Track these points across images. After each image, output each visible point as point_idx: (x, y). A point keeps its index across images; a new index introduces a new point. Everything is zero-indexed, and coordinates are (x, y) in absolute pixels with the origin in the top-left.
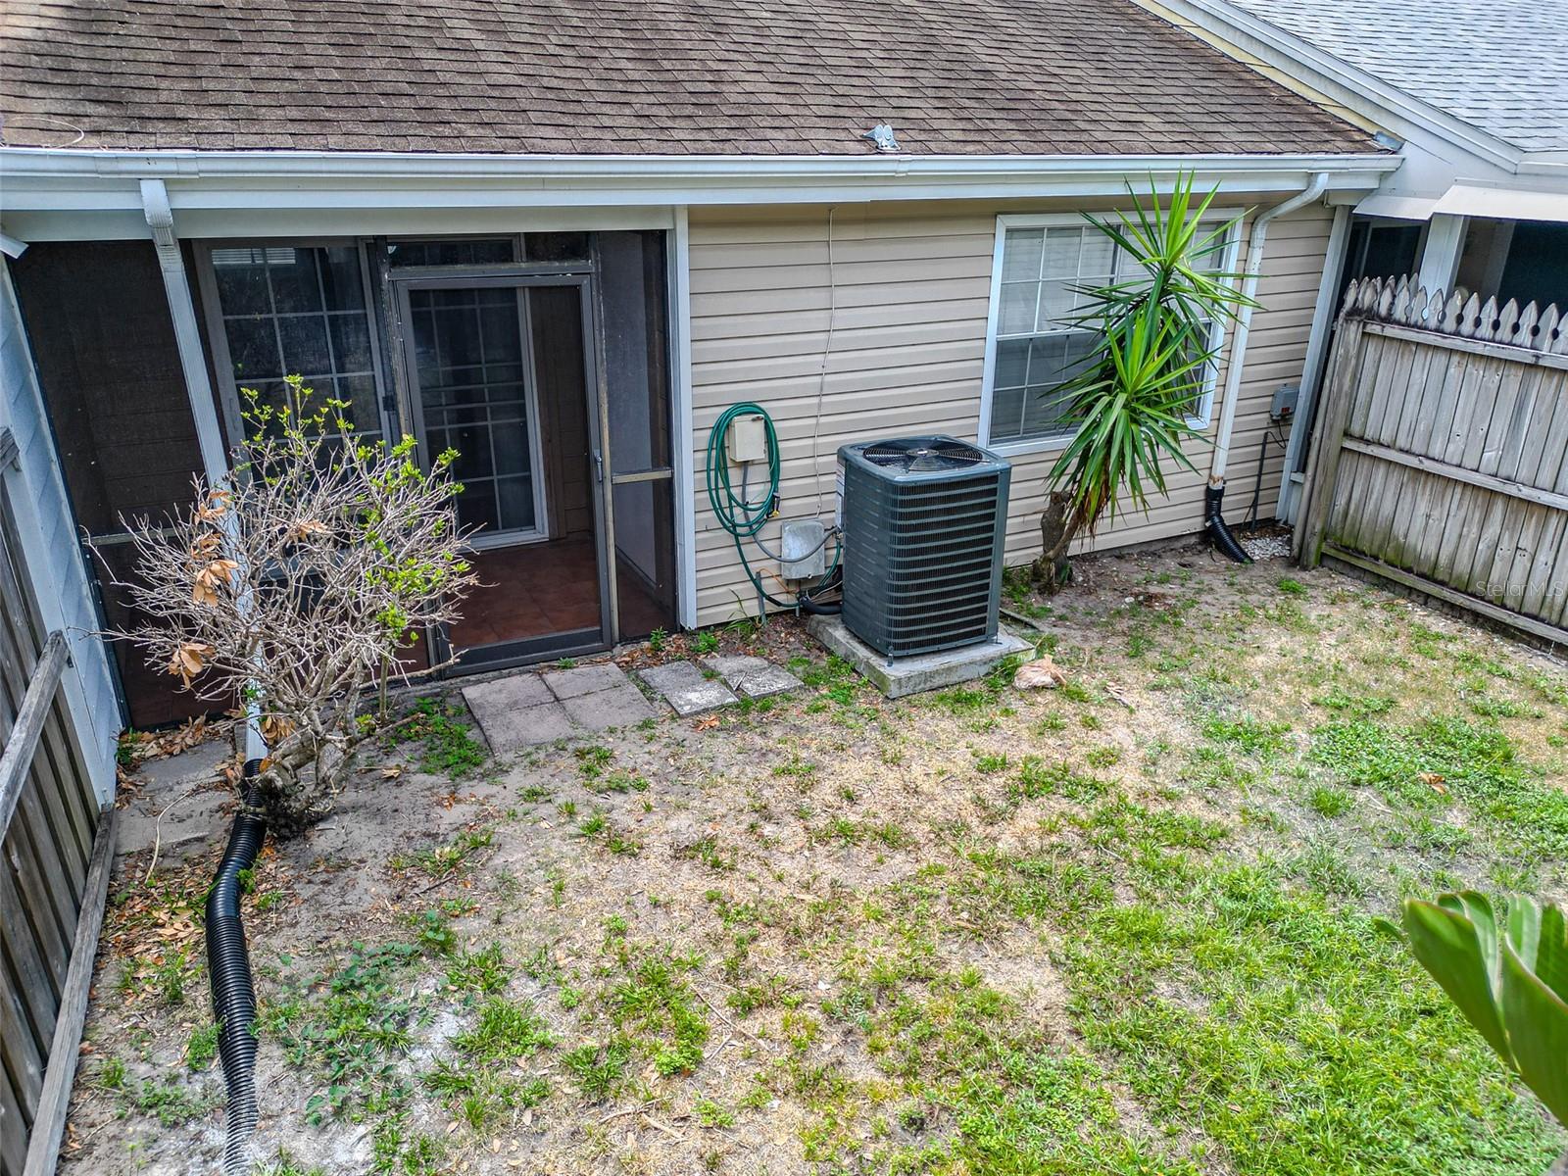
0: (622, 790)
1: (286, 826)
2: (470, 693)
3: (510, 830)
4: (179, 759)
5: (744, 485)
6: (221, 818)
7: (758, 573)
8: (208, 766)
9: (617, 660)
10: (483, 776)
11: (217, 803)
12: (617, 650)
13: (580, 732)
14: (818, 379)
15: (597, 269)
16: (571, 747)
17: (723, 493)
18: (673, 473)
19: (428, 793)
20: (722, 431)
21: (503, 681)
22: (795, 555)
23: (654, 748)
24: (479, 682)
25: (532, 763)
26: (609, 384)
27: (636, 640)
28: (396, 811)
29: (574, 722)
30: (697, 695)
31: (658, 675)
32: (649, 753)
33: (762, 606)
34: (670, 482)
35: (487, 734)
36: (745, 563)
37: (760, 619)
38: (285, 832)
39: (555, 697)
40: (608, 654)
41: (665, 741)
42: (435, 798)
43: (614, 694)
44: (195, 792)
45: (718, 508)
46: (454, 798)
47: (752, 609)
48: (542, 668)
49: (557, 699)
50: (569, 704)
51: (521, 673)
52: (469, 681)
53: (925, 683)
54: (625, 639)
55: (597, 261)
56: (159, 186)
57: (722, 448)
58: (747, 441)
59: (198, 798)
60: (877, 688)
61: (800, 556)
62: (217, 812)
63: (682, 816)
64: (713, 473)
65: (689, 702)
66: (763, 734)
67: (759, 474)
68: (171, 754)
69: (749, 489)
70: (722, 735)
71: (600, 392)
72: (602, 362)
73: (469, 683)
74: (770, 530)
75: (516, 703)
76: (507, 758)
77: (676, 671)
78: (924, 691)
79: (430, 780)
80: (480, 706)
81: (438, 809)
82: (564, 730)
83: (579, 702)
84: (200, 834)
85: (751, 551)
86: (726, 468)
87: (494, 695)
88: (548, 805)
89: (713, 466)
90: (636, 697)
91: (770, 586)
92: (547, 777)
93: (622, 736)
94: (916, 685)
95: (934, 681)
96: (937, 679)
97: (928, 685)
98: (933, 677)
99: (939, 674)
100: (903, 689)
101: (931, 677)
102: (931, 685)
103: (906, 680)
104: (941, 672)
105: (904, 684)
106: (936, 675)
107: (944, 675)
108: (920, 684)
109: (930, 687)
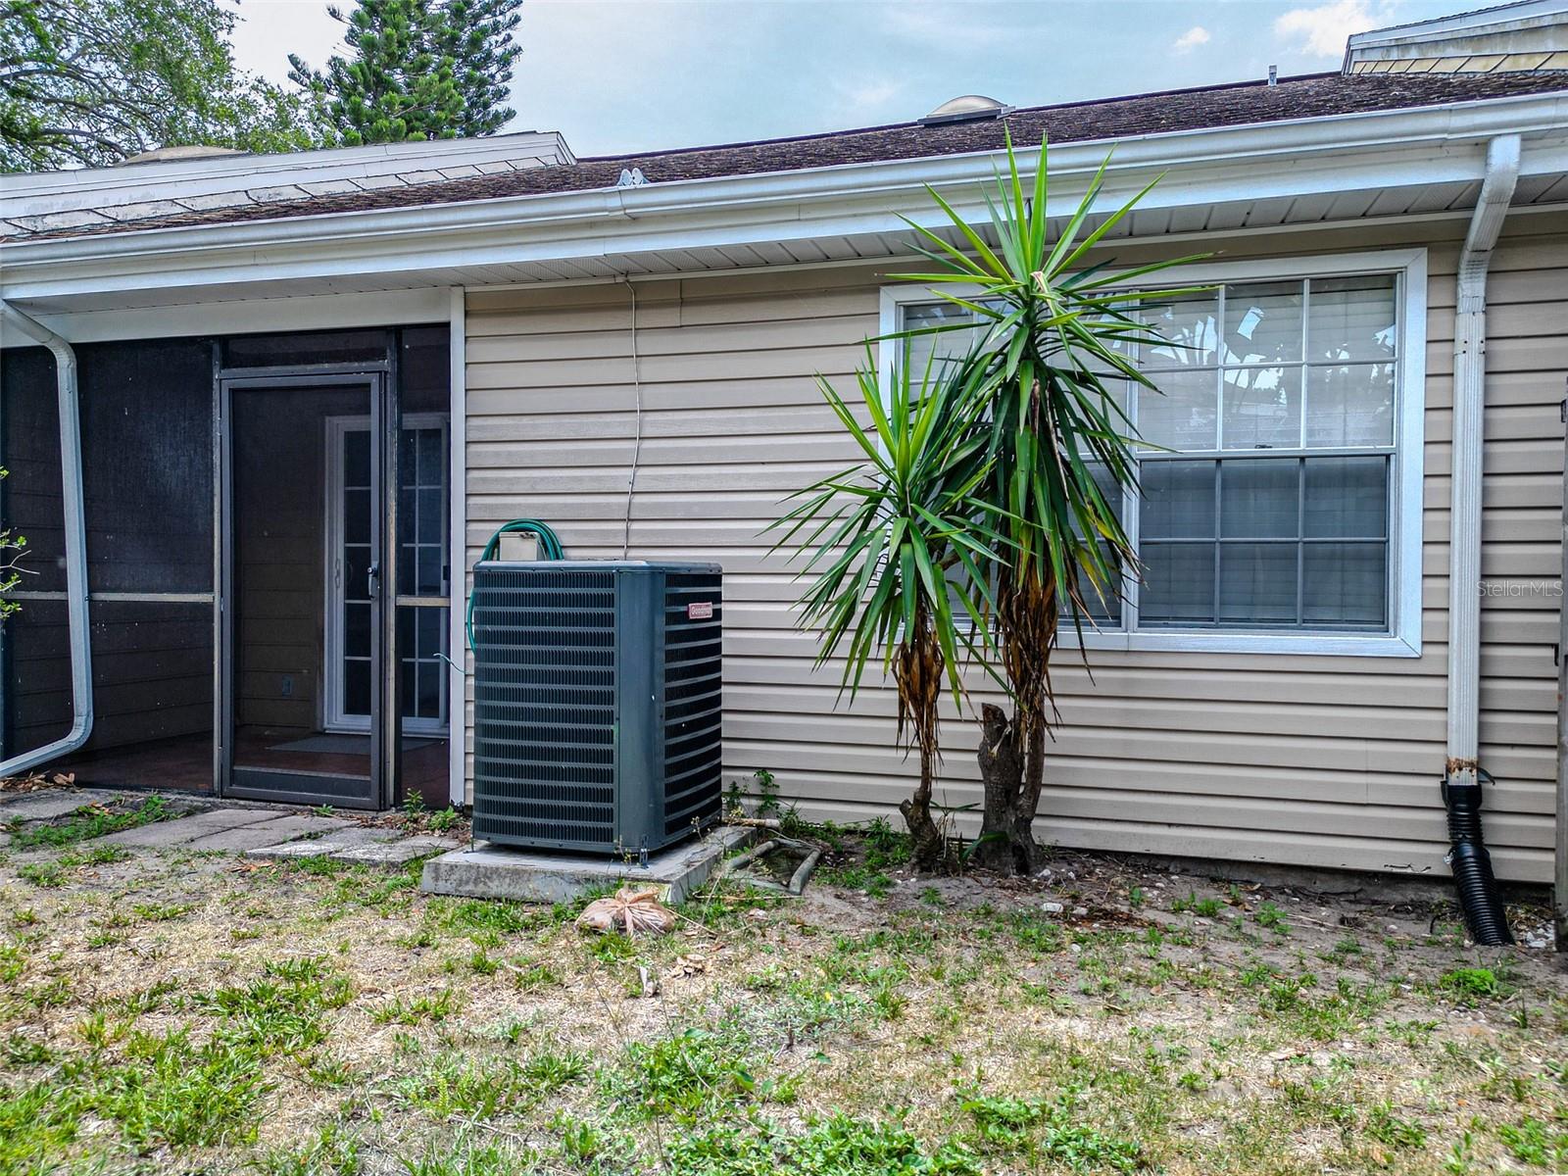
14: (623, 499)
18: (451, 599)
53: (477, 885)
71: (389, 499)
72: (392, 466)
78: (470, 896)
94: (461, 883)
95: (490, 884)
96: (496, 883)
97: (480, 889)
98: (489, 878)
99: (499, 875)
100: (440, 883)
101: (485, 876)
102: (485, 889)
103: (447, 868)
104: (503, 874)
105: (443, 874)
106: (495, 876)
107: (507, 880)
108: (467, 883)
109: (484, 893)
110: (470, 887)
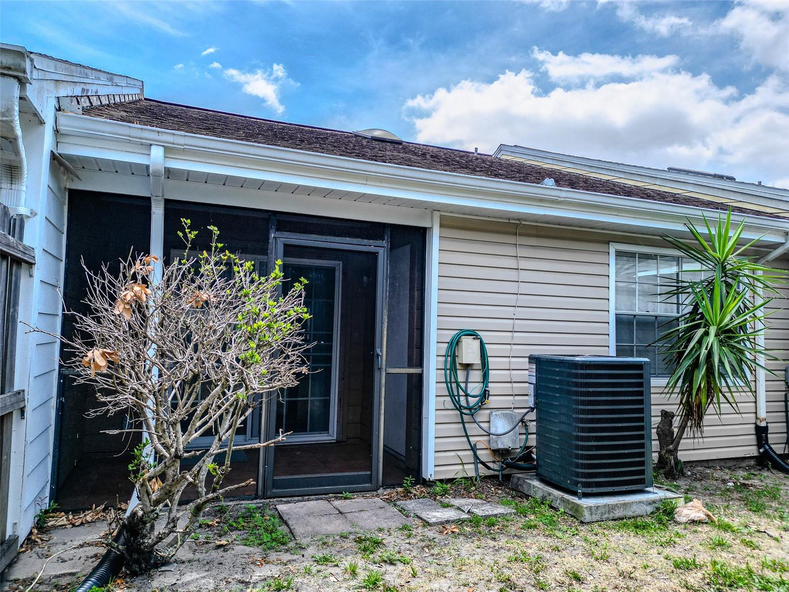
0: (392, 563)
1: (138, 562)
2: (281, 507)
3: (306, 581)
4: (78, 528)
5: (466, 382)
6: (93, 562)
7: (475, 445)
8: (96, 533)
9: (381, 497)
10: (287, 551)
11: (93, 553)
12: (380, 491)
13: (357, 530)
14: (511, 321)
15: (388, 245)
16: (352, 537)
17: (454, 385)
18: (423, 371)
19: (247, 556)
20: (455, 344)
21: (304, 503)
22: (500, 431)
23: (413, 541)
24: (288, 502)
25: (324, 543)
26: (389, 311)
27: (393, 486)
28: (221, 564)
29: (353, 525)
30: (440, 513)
31: (411, 505)
32: (409, 543)
33: (477, 469)
34: (420, 376)
35: (292, 527)
36: (467, 436)
37: (476, 480)
38: (136, 567)
39: (339, 511)
40: (375, 493)
41: (419, 538)
42: (251, 560)
43: (381, 512)
44: (81, 546)
45: (451, 395)
46: (265, 561)
47: (470, 471)
48: (330, 498)
49: (341, 513)
50: (349, 516)
51: (317, 499)
52: (282, 501)
53: (609, 514)
54: (385, 485)
55: (388, 242)
56: (161, 150)
57: (454, 357)
58: (469, 352)
59: (81, 549)
60: (572, 516)
61: (503, 432)
62: (92, 558)
63: (442, 581)
64: (448, 372)
65: (435, 517)
66: (494, 539)
67: (476, 375)
68: (74, 525)
69: (469, 385)
70: (462, 538)
71: (384, 315)
72: (386, 298)
73: (281, 502)
74: (482, 415)
75: (312, 513)
76: (304, 542)
77: (422, 503)
78: (608, 519)
79: (248, 549)
80: (287, 514)
81: (252, 566)
82: (345, 528)
83: (356, 514)
84: (74, 571)
85: (472, 429)
86: (456, 370)
87: (298, 509)
88: (337, 568)
89: (448, 367)
90: (396, 514)
91: (484, 455)
92: (334, 552)
93: (388, 533)
94: (602, 514)
95: (615, 512)
96: (618, 511)
97: (611, 516)
98: (614, 509)
99: (618, 507)
100: (593, 516)
101: (612, 509)
102: (614, 515)
103: (595, 508)
104: (620, 506)
105: (594, 512)
106: (616, 508)
107: (622, 509)
108: (605, 513)
109: (613, 517)
110: (606, 516)
